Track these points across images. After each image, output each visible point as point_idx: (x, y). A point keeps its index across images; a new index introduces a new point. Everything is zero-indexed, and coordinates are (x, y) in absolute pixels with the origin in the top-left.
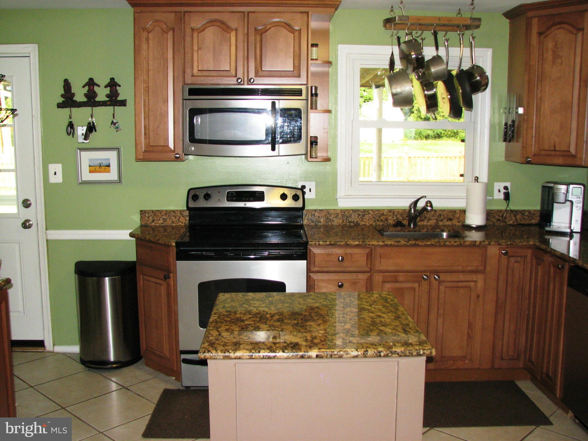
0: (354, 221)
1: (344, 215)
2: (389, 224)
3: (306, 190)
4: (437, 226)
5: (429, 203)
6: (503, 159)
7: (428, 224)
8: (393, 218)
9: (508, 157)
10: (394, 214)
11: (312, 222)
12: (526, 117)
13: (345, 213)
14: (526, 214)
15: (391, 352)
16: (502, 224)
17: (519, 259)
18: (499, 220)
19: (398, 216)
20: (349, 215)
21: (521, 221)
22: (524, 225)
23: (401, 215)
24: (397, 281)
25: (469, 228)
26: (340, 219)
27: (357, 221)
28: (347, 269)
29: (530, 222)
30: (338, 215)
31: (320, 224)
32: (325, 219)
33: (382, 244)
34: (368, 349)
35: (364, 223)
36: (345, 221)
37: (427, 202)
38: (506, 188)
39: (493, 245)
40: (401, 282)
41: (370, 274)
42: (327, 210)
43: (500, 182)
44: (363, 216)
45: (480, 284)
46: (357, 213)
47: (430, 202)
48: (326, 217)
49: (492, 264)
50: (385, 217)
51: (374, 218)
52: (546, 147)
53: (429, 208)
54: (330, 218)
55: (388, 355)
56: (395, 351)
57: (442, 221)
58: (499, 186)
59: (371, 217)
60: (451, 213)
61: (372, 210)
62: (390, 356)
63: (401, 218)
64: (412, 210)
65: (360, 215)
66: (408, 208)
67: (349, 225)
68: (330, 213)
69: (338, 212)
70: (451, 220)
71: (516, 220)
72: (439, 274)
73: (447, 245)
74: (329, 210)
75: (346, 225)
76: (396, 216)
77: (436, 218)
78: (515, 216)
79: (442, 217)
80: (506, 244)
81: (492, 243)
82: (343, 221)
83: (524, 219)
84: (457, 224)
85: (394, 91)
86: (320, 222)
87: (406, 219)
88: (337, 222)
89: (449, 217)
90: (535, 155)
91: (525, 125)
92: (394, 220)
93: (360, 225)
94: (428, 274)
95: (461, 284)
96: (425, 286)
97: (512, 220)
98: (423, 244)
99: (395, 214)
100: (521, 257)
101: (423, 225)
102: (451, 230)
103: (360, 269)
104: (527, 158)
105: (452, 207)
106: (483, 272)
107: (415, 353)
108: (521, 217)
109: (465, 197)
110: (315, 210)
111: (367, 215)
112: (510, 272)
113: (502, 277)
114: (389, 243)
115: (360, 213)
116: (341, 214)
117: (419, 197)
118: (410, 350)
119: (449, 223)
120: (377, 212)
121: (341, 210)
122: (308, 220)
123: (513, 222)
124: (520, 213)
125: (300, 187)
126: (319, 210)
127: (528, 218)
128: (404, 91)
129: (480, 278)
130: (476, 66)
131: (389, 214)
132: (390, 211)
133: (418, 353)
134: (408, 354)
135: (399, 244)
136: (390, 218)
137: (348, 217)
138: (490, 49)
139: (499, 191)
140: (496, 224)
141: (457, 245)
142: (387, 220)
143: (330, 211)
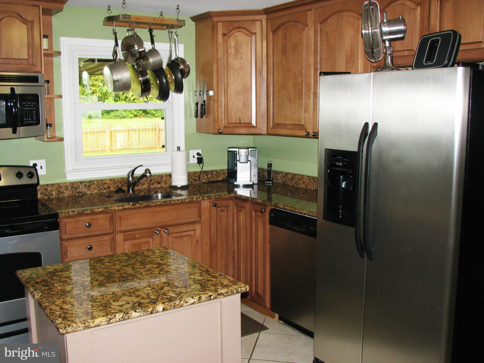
0: (82, 192)
1: (73, 187)
2: (111, 191)
3: (38, 168)
4: (149, 190)
5: (147, 170)
6: (196, 131)
7: (142, 188)
8: (114, 185)
9: (199, 129)
10: (114, 182)
11: (45, 195)
12: (216, 98)
13: (74, 185)
14: (215, 173)
15: (218, 294)
16: (198, 183)
17: (224, 208)
18: (195, 180)
19: (118, 184)
20: (77, 186)
21: (211, 179)
22: (213, 182)
23: (121, 183)
24: (135, 239)
25: (176, 188)
26: (69, 191)
27: (85, 191)
28: (94, 233)
29: (217, 179)
30: (68, 188)
31: (52, 197)
32: (56, 192)
33: (122, 208)
34: (201, 296)
35: (90, 192)
36: (74, 192)
37: (146, 170)
38: (198, 154)
39: (205, 200)
40: (138, 238)
41: (113, 235)
42: (58, 184)
43: (193, 149)
44: (89, 186)
45: (198, 232)
46: (84, 185)
47: (149, 170)
48: (58, 190)
49: (205, 215)
50: (107, 185)
51: (98, 187)
52: (233, 121)
53: (148, 175)
54: (61, 190)
55: (216, 297)
56: (221, 293)
57: (153, 184)
58: (193, 153)
59: (96, 186)
60: (160, 178)
61: (96, 181)
62: (218, 298)
63: (120, 185)
64: (131, 177)
65: (86, 186)
66: (127, 176)
67: (78, 195)
68: (61, 186)
69: (68, 184)
70: (159, 183)
71: (208, 178)
72: (168, 228)
73: (172, 203)
74: (60, 183)
75: (75, 195)
76: (116, 184)
77: (148, 183)
78: (207, 175)
79: (153, 181)
80: (215, 198)
81: (205, 198)
82: (72, 192)
83: (213, 177)
84: (165, 186)
85: (115, 78)
86: (53, 195)
87: (124, 186)
88: (67, 194)
89: (158, 181)
90: (225, 127)
91: (216, 105)
92: (115, 188)
93: (87, 194)
94: (159, 229)
95: (184, 234)
96: (157, 238)
97: (205, 179)
98: (154, 205)
99: (116, 182)
100: (225, 206)
101: (139, 189)
102: (163, 192)
103: (104, 232)
104: (219, 130)
105: (160, 173)
106: (199, 222)
107: (236, 292)
108: (211, 176)
109: (171, 164)
110: (47, 185)
111: (93, 185)
112: (218, 220)
113: (213, 224)
114: (127, 207)
115: (87, 184)
116: (70, 186)
117: (137, 166)
118: (231, 290)
119: (159, 186)
120: (100, 182)
121: (70, 183)
122: (41, 194)
123: (206, 181)
124: (210, 173)
125: (31, 165)
126: (51, 184)
127: (216, 176)
128: (124, 78)
129: (198, 227)
130: (180, 58)
131: (111, 182)
132: (111, 180)
133: (237, 291)
134: (230, 293)
135: (135, 207)
136: (112, 185)
137: (77, 188)
138: (182, 44)
139: (194, 157)
140: (193, 183)
141: (180, 203)
142: (109, 187)
143: (60, 185)
